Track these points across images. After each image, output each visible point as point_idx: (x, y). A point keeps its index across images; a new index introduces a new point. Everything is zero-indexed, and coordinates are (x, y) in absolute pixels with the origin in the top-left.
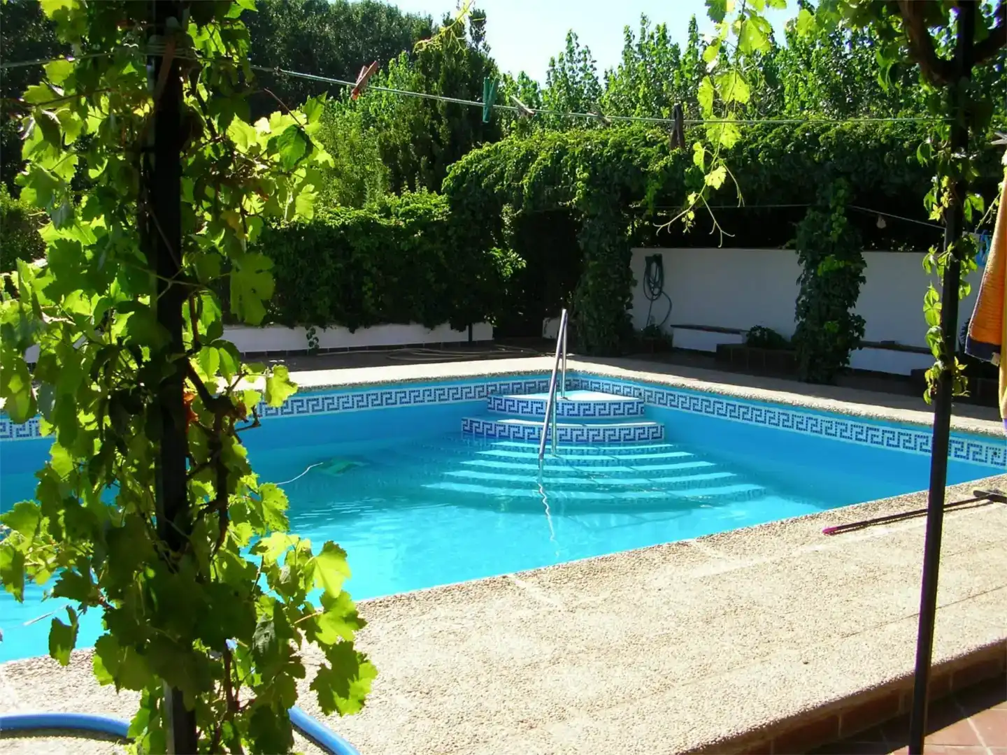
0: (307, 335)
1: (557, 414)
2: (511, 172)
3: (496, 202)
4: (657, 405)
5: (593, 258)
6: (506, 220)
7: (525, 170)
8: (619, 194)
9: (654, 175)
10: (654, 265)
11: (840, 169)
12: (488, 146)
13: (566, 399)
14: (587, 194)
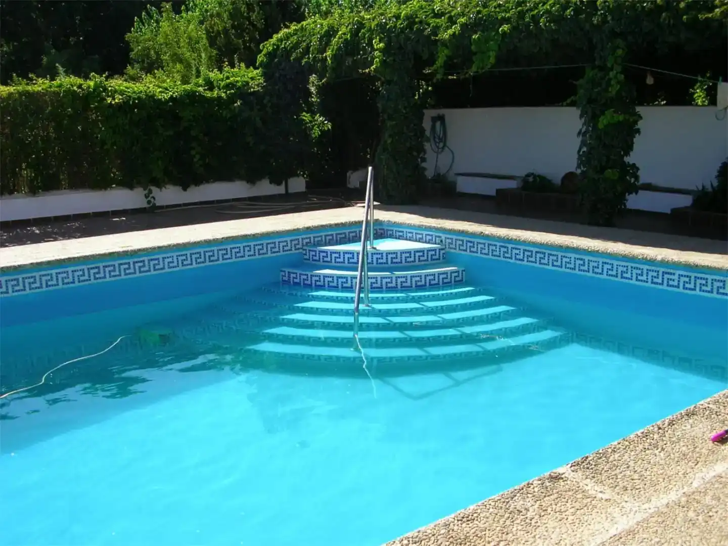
0: (145, 195)
1: (368, 263)
2: (316, 47)
3: (303, 73)
4: (457, 251)
5: (390, 118)
6: (313, 89)
7: (328, 43)
8: (413, 62)
9: (444, 43)
10: (438, 124)
11: (618, 30)
12: (294, 26)
13: (375, 248)
14: (383, 63)
